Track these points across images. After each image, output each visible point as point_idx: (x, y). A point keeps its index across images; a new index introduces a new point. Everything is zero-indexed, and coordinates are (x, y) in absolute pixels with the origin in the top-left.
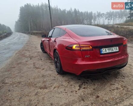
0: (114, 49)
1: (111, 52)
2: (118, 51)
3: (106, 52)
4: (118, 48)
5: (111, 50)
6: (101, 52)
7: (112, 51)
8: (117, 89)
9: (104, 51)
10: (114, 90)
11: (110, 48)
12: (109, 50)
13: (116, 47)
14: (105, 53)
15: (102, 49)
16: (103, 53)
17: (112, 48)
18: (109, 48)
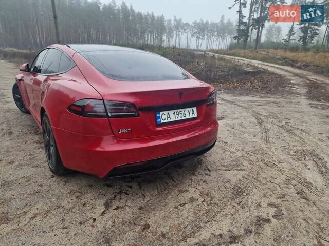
0: (186, 113)
1: (179, 119)
2: (196, 116)
3: (169, 120)
4: (195, 109)
5: (180, 115)
6: (158, 121)
7: (183, 118)
8: (192, 200)
9: (166, 117)
10: (184, 204)
11: (179, 110)
12: (177, 116)
13: (191, 109)
14: (166, 121)
15: (161, 113)
16: (162, 122)
17: (183, 110)
18: (176, 111)
